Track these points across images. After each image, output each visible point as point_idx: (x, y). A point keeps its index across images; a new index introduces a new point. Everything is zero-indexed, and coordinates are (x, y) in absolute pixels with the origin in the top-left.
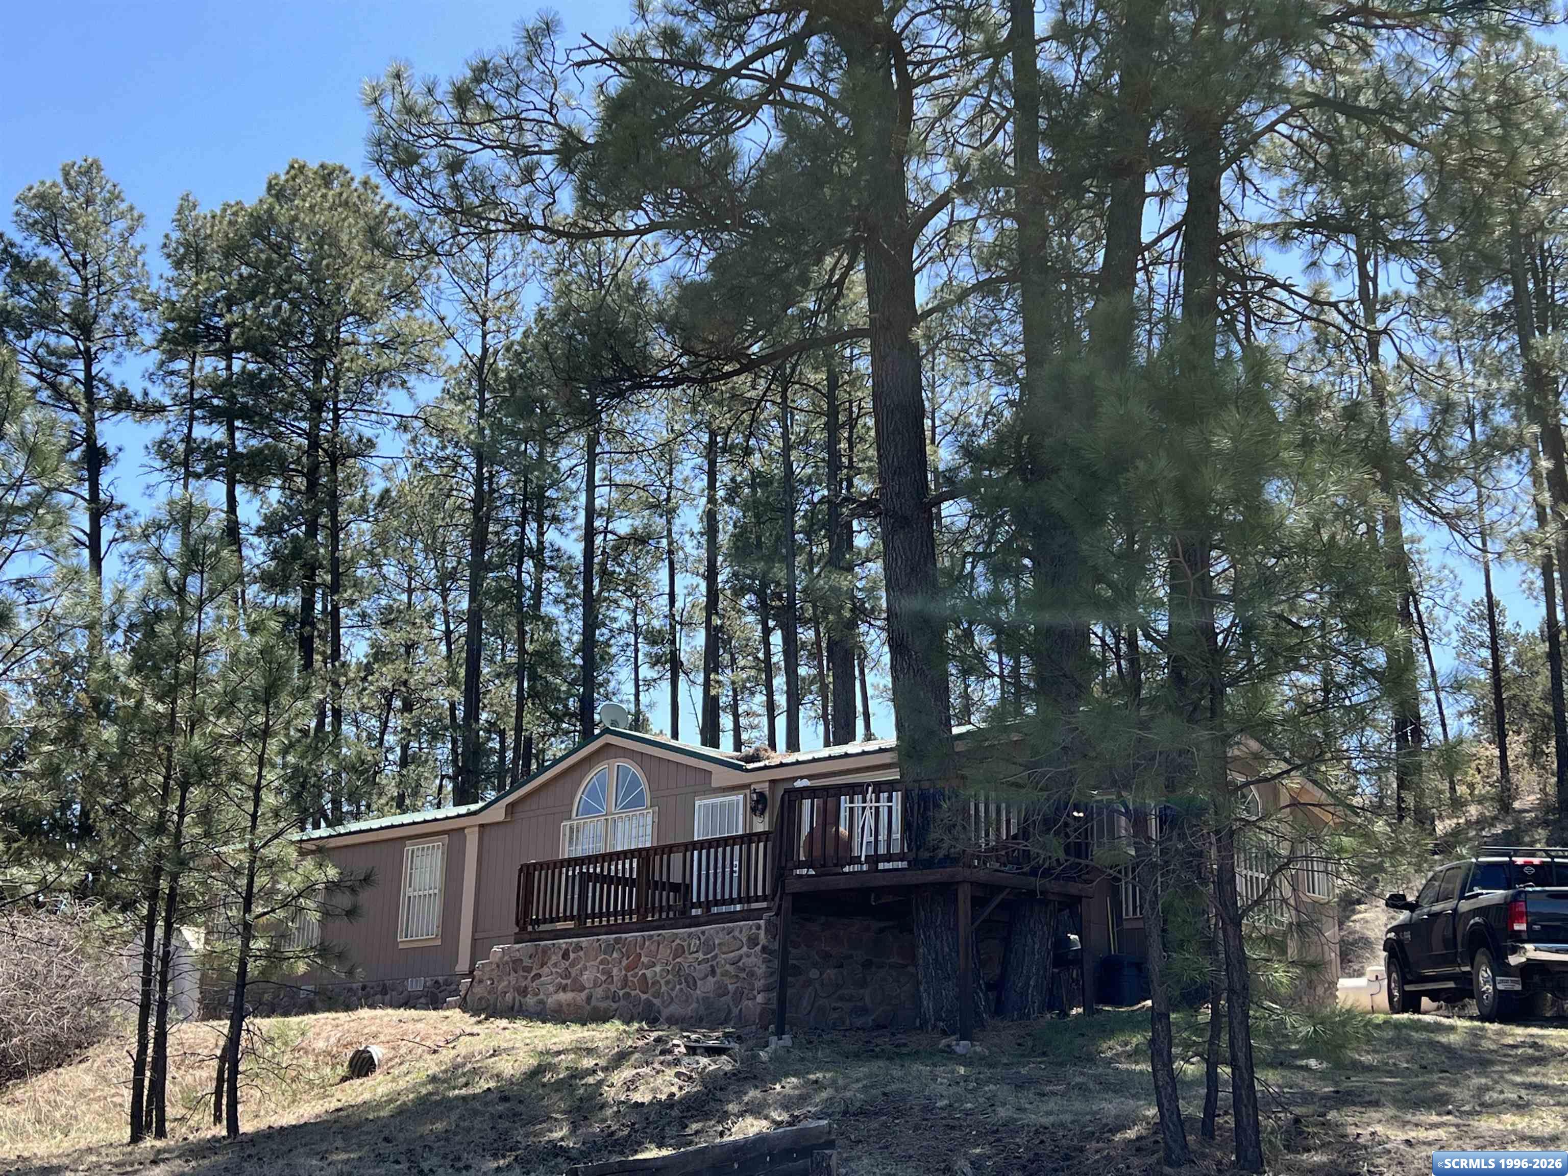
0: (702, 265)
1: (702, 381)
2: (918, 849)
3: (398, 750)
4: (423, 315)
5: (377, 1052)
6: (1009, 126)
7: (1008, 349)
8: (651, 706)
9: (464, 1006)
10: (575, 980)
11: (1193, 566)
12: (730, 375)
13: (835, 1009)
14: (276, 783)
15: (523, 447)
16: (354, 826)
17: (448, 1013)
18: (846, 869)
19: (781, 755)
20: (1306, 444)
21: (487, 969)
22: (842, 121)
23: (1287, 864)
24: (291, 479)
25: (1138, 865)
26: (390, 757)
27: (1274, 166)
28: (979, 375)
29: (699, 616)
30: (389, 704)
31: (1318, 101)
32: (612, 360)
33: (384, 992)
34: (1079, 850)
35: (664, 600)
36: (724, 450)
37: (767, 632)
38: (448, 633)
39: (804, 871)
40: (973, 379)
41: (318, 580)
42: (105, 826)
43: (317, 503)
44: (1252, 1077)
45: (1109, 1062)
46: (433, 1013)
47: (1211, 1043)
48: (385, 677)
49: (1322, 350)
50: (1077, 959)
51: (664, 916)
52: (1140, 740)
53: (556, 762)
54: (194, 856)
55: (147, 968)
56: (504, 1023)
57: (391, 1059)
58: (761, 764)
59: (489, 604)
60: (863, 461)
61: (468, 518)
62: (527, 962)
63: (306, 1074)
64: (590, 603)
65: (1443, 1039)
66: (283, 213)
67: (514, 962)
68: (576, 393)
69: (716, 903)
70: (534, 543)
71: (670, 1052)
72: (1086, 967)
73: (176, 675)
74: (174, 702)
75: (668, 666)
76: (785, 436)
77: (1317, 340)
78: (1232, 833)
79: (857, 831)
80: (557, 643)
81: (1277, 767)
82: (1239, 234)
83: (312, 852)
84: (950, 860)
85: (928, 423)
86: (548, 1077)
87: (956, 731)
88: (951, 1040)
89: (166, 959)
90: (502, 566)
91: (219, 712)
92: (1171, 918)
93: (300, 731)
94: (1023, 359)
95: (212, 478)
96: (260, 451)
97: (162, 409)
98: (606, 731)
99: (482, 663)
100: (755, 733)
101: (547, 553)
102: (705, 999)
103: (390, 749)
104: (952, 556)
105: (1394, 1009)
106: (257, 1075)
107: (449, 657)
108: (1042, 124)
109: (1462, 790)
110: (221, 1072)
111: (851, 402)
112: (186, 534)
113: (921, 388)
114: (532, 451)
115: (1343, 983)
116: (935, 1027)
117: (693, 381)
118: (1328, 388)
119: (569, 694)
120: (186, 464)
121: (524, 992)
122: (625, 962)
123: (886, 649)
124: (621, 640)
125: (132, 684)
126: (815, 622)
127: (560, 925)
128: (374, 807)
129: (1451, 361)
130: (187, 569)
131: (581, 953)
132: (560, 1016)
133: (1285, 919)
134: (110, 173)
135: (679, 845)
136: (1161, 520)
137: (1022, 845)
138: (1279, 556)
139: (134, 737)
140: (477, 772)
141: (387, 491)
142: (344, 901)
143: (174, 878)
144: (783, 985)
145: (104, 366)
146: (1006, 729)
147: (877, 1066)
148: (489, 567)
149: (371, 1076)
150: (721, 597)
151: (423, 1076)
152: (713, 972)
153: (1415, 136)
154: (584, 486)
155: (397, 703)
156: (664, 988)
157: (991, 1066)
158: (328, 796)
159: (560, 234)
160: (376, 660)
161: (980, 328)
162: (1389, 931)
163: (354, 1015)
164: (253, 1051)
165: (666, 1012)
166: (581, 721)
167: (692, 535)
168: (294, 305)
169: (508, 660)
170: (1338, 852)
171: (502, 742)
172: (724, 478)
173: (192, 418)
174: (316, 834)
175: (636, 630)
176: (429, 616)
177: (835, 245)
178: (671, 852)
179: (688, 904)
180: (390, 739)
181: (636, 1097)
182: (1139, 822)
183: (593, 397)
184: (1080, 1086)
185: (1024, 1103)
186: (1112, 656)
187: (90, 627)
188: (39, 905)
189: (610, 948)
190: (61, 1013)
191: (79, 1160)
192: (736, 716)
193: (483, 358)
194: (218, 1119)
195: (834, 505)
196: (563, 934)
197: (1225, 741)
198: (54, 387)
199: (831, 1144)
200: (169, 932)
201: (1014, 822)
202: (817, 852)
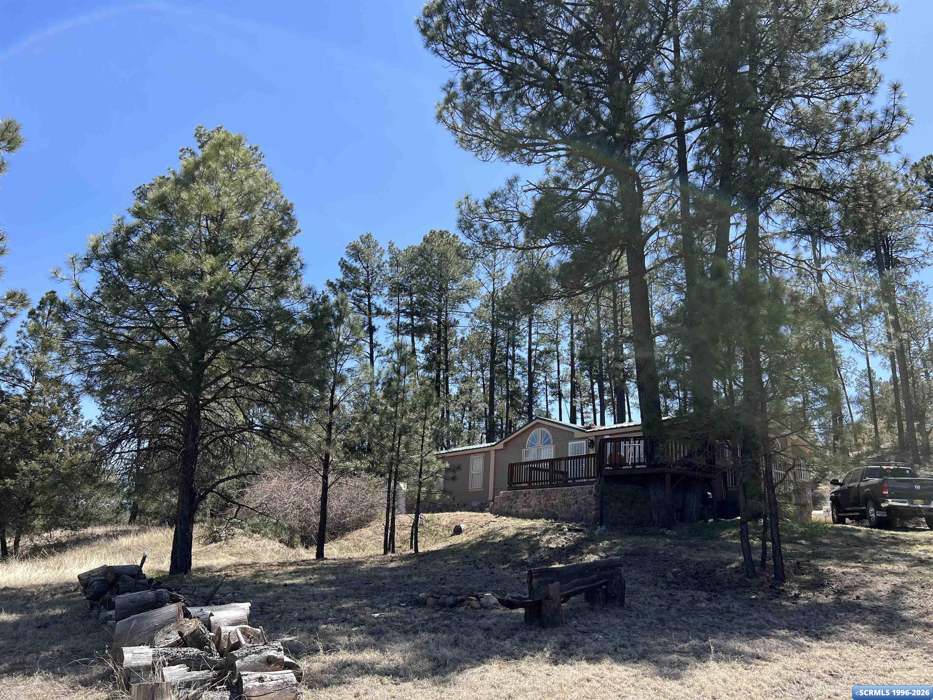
0: (568, 257)
1: (569, 297)
2: (650, 461)
3: (468, 424)
4: (474, 279)
5: (463, 526)
6: (679, 202)
7: (680, 282)
8: (553, 409)
9: (491, 512)
10: (529, 504)
11: (753, 357)
12: (578, 294)
13: (621, 517)
14: (429, 435)
15: (507, 322)
16: (454, 450)
17: (486, 514)
18: (624, 468)
19: (598, 427)
20: (795, 312)
21: (499, 499)
22: (618, 204)
23: (791, 468)
24: (432, 335)
25: (734, 467)
26: (465, 427)
27: (779, 212)
28: (669, 291)
29: (568, 378)
30: (464, 409)
31: (796, 187)
33: (465, 506)
34: (712, 462)
35: (556, 373)
36: (576, 321)
37: (593, 384)
38: (484, 385)
39: (609, 468)
40: (666, 292)
41: (441, 368)
42: (376, 449)
43: (441, 342)
44: (780, 546)
45: (724, 539)
46: (481, 514)
47: (764, 533)
48: (463, 399)
49: (800, 278)
50: (711, 501)
51: (559, 482)
53: (520, 428)
54: (403, 459)
55: (389, 496)
56: (505, 518)
57: (467, 529)
58: (592, 430)
59: (496, 375)
60: (626, 323)
61: (489, 346)
62: (512, 497)
63: (440, 533)
64: (531, 374)
65: (856, 534)
66: (428, 247)
67: (508, 497)
68: (525, 303)
69: (577, 479)
70: (512, 354)
71: (562, 530)
72: (714, 504)
73: (397, 399)
74: (397, 408)
75: (558, 396)
76: (598, 315)
77: (798, 274)
78: (770, 456)
79: (628, 453)
80: (519, 388)
81: (787, 432)
82: (767, 237)
83: (441, 458)
84: (663, 465)
86: (520, 537)
87: (663, 418)
88: (664, 530)
89: (394, 493)
90: (501, 362)
91: (411, 411)
93: (436, 417)
94: (686, 285)
95: (407, 335)
96: (422, 325)
97: (389, 314)
98: (537, 418)
99: (495, 395)
100: (589, 419)
101: (516, 358)
102: (574, 512)
103: (465, 424)
104: (661, 356)
105: (835, 522)
106: (424, 533)
107: (484, 393)
108: (691, 201)
109: (860, 441)
110: (412, 531)
111: (622, 303)
112: (400, 353)
113: (647, 297)
114: (511, 323)
115: (814, 512)
116: (658, 524)
117: (565, 297)
118: (802, 292)
119: (524, 406)
120: (398, 331)
121: (511, 507)
122: (545, 498)
123: (637, 389)
124: (541, 387)
125: (384, 401)
126: (610, 380)
127: (523, 485)
128: (460, 443)
129: (851, 280)
130: (400, 364)
131: (530, 495)
132: (524, 517)
133: (792, 488)
134: (374, 237)
135: (563, 458)
136: (741, 341)
137: (690, 460)
138: (785, 354)
139: (384, 419)
140: (494, 432)
141: (464, 338)
142: (451, 475)
143: (397, 466)
144: (602, 509)
145: (374, 299)
146: (683, 418)
147: (636, 538)
148: (497, 362)
149: (461, 535)
150: (576, 372)
151: (478, 535)
152: (577, 503)
153: (835, 198)
154: (528, 334)
155: (467, 409)
156: (559, 508)
157: (679, 539)
158: (445, 439)
159: (519, 249)
160: (460, 394)
161: (669, 274)
162: (832, 493)
164: (422, 525)
165: (560, 516)
166: (528, 414)
167: (565, 350)
168: (433, 278)
169: (503, 394)
171: (502, 422)
172: (575, 331)
173: (399, 316)
174: (442, 452)
175: (546, 383)
176: (477, 379)
177: (615, 248)
178: (560, 460)
179: (567, 479)
180: (465, 421)
181: (551, 546)
182: (734, 451)
183: (531, 304)
184: (713, 548)
185: (692, 553)
186: (722, 391)
187: (370, 384)
188: (355, 475)
189: (540, 493)
190: (362, 510)
191: (368, 560)
192: (582, 413)
193: (493, 292)
194: (411, 547)
195: (616, 339)
196: (524, 488)
197: (767, 422)
198: (358, 306)
199: (621, 565)
200: (395, 484)
201: (686, 451)
202: (613, 461)
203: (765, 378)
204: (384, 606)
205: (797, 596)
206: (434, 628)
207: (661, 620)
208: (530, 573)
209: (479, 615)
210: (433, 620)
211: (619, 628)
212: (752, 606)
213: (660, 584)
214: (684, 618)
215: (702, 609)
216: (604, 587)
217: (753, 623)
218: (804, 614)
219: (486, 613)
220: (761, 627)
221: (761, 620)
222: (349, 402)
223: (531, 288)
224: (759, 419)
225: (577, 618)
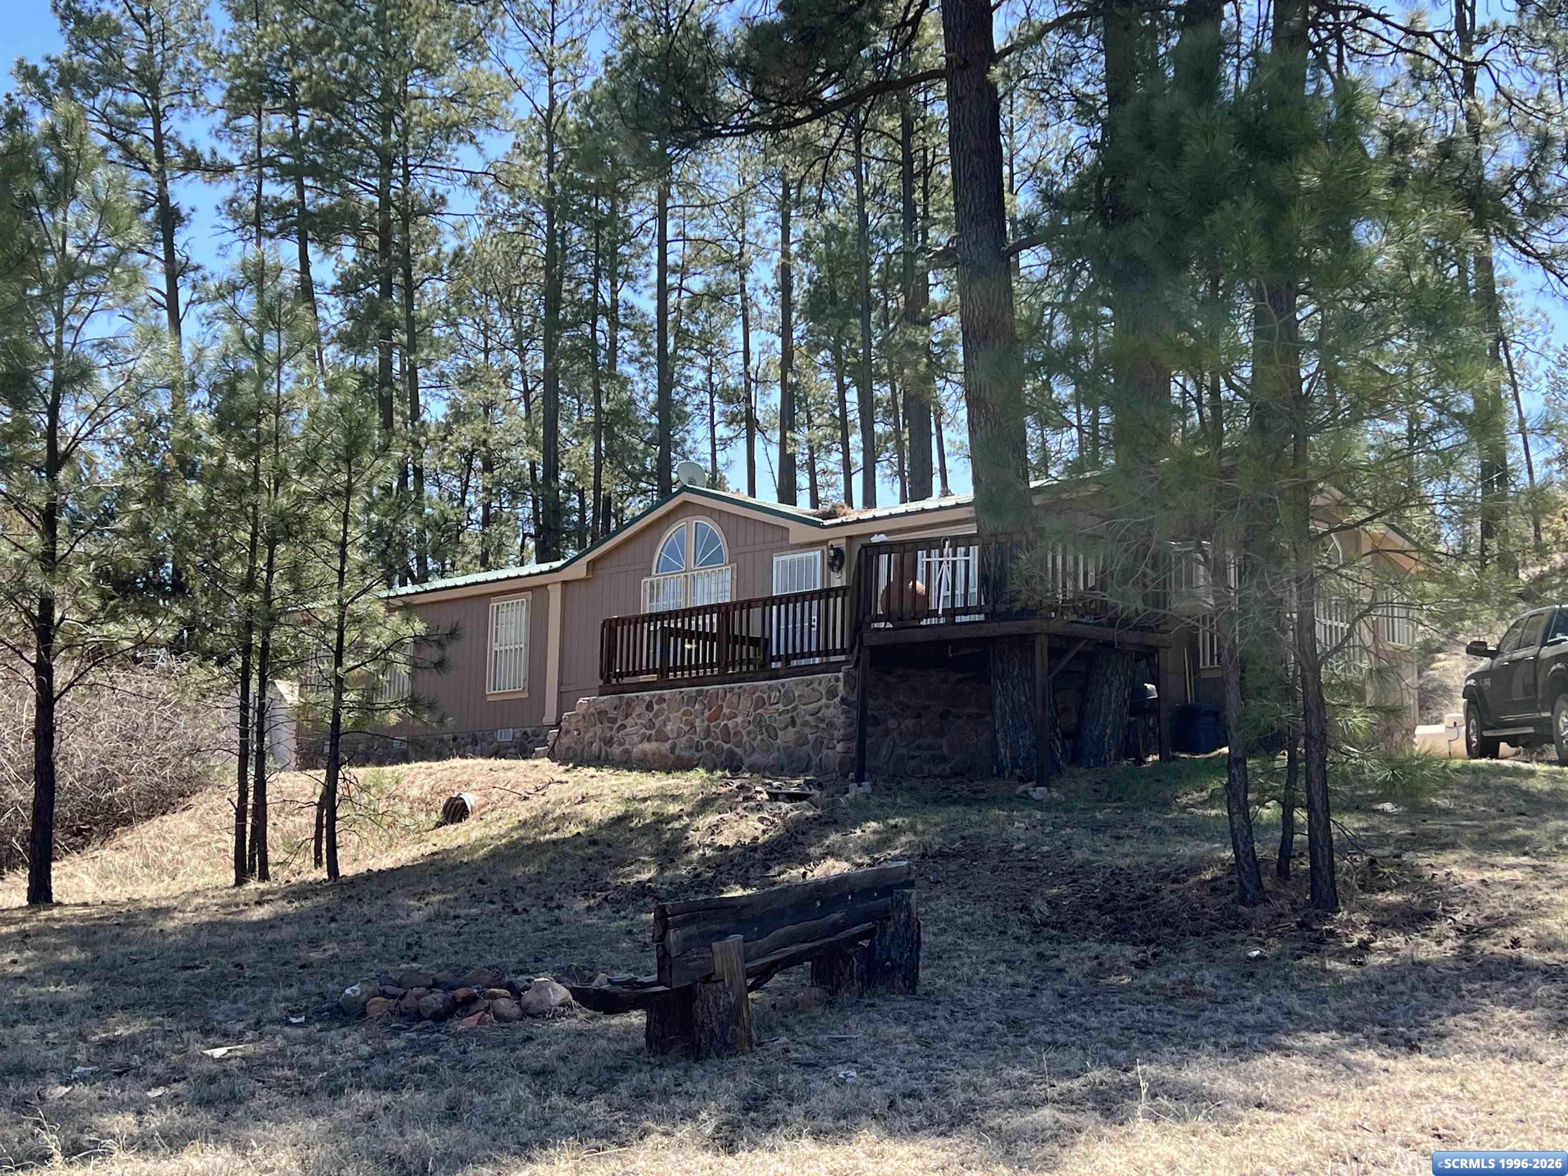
1: (774, 129)
2: (995, 602)
3: (480, 510)
4: (491, 67)
5: (470, 799)
7: (1089, 89)
8: (729, 464)
9: (552, 756)
10: (659, 731)
11: (1279, 311)
12: (801, 122)
13: (914, 757)
14: (362, 540)
15: (593, 203)
16: (440, 583)
17: (537, 762)
18: (924, 623)
19: (858, 511)
20: (1397, 182)
21: (573, 720)
23: (1368, 611)
24: (362, 238)
25: (1217, 613)
26: (472, 516)
28: (1060, 116)
29: (775, 373)
30: (469, 464)
32: (682, 108)
33: (475, 742)
34: (1158, 599)
35: (739, 358)
36: (798, 203)
37: (842, 389)
38: (526, 393)
39: (882, 625)
40: (1051, 119)
41: (395, 340)
42: (197, 583)
43: (390, 261)
44: (1328, 820)
45: (1184, 808)
46: (522, 762)
47: (1287, 787)
48: (464, 436)
49: (1416, 85)
50: (1154, 708)
51: (744, 669)
52: (1220, 489)
53: (635, 520)
54: (284, 611)
55: (244, 720)
56: (592, 771)
57: (483, 806)
58: (838, 521)
59: (563, 363)
60: (938, 211)
61: (541, 277)
62: (612, 714)
63: (401, 820)
64: (664, 360)
65: (1523, 783)
67: (600, 713)
68: (645, 144)
69: (795, 656)
70: (608, 301)
71: (752, 798)
72: (1163, 715)
73: (257, 435)
74: (257, 460)
75: (743, 424)
76: (860, 189)
77: (1412, 74)
78: (1313, 580)
79: (934, 584)
80: (631, 401)
81: (1360, 514)
83: (399, 608)
84: (1026, 613)
85: (1006, 170)
86: (635, 822)
87: (1033, 484)
88: (1029, 786)
89: (262, 711)
90: (576, 324)
91: (302, 470)
92: (1249, 666)
93: (382, 488)
94: (1105, 99)
95: (284, 237)
96: (332, 209)
97: (229, 169)
98: (684, 489)
99: (560, 423)
100: (832, 492)
101: (621, 311)
102: (786, 749)
103: (471, 509)
104: (1030, 307)
105: (1472, 755)
106: (355, 821)
107: (528, 417)
109: (1547, 537)
110: (319, 818)
111: (925, 149)
112: (261, 291)
113: (999, 133)
114: (603, 205)
115: (1421, 730)
116: (1012, 773)
117: (764, 128)
118: (1421, 126)
119: (646, 454)
120: (257, 223)
121: (609, 742)
122: (707, 713)
123: (963, 403)
124: (696, 399)
125: (214, 442)
126: (890, 379)
127: (642, 678)
128: (458, 565)
129: (1551, 94)
130: (262, 327)
131: (664, 705)
132: (646, 765)
133: (1365, 665)
135: (757, 600)
136: (1247, 264)
137: (1100, 595)
138: (1367, 300)
139: (220, 496)
140: (558, 531)
141: (462, 249)
142: (432, 654)
143: (266, 633)
144: (862, 736)
145: (172, 124)
146: (1087, 481)
147: (954, 811)
148: (564, 325)
149: (465, 822)
150: (796, 353)
151: (515, 821)
152: (793, 723)
154: (655, 241)
155: (478, 463)
156: (745, 739)
157: (1067, 811)
158: (412, 555)
160: (456, 421)
161: (1060, 68)
162: (1468, 679)
163: (447, 764)
164: (349, 799)
165: (747, 761)
166: (658, 479)
167: (766, 291)
168: (361, 58)
169: (585, 420)
170: (1420, 597)
171: (582, 501)
172: (798, 230)
173: (261, 177)
174: (403, 591)
175: (711, 389)
176: (506, 376)
178: (749, 607)
179: (768, 658)
180: (471, 499)
181: (721, 840)
182: (1218, 571)
183: (663, 147)
184: (1156, 830)
185: (1100, 846)
186: (1193, 404)
187: (171, 386)
188: (137, 661)
189: (692, 700)
190: (163, 763)
191: (186, 902)
192: (813, 475)
193: (551, 111)
194: (318, 863)
195: (909, 256)
196: (646, 687)
197: (1308, 488)
198: (124, 146)
199: (911, 884)
200: (263, 684)
201: (1092, 574)
202: (895, 606)
203: (1309, 367)
204: (240, 1026)
205: (1364, 946)
206: (390, 1077)
207: (1013, 1023)
208: (662, 915)
209: (519, 1035)
210: (386, 1055)
211: (902, 1048)
212: (1252, 975)
213: (1014, 929)
214: (1072, 1016)
215: (1123, 989)
216: (865, 943)
217: (1250, 1019)
218: (1380, 989)
219: (538, 1027)
220: (1269, 1029)
221: (1272, 1010)
222: (106, 442)
223: (663, 101)
224: (1286, 482)
225: (788, 1028)
